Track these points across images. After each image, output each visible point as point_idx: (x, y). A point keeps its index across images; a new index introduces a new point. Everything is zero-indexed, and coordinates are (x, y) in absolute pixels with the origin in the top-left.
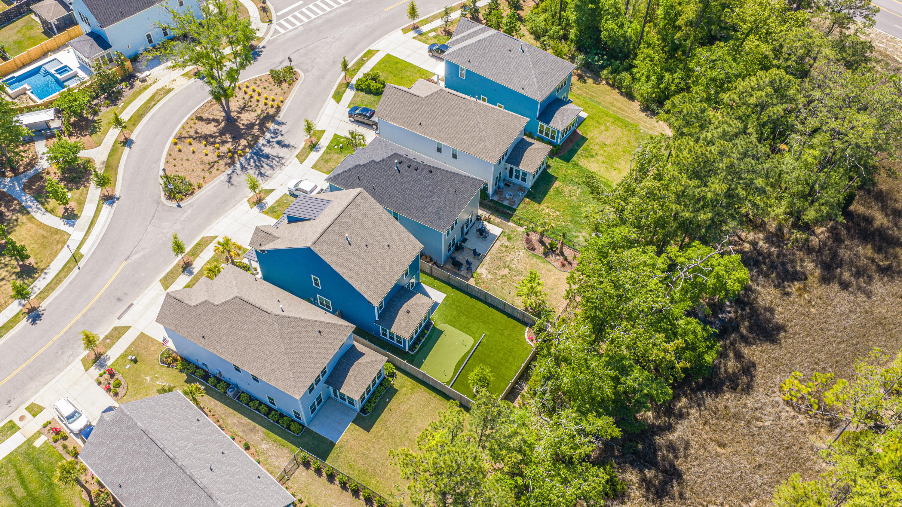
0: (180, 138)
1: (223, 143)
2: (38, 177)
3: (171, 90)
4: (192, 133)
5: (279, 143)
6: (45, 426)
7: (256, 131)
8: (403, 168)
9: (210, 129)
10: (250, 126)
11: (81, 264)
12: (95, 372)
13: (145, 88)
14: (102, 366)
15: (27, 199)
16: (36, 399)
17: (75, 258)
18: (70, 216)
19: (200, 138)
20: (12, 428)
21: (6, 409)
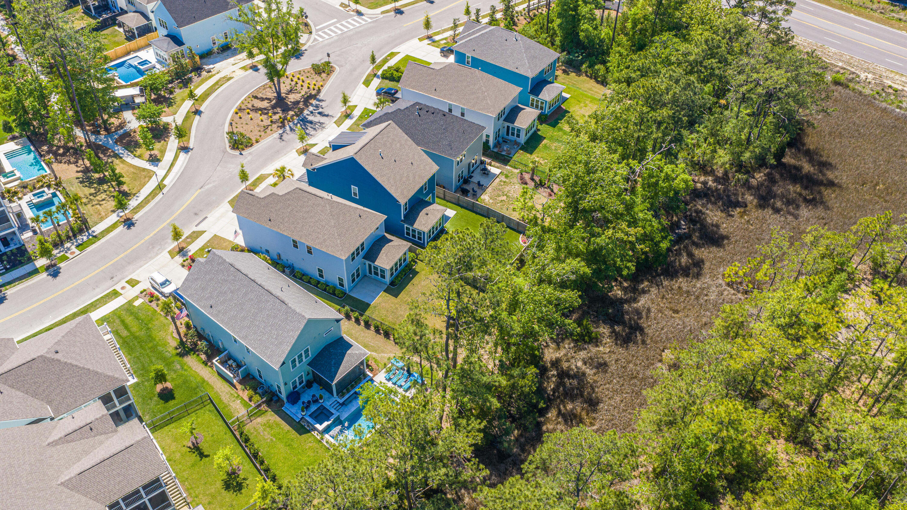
0: (240, 109)
1: (275, 113)
2: (127, 134)
3: (231, 78)
4: (250, 106)
5: (320, 113)
6: (141, 293)
7: (301, 105)
8: (423, 113)
9: (265, 104)
10: (297, 103)
11: (165, 191)
12: (179, 259)
13: (210, 77)
14: (184, 255)
15: (119, 149)
16: (134, 276)
17: (160, 187)
18: (154, 160)
19: (256, 110)
20: (115, 294)
21: (110, 282)
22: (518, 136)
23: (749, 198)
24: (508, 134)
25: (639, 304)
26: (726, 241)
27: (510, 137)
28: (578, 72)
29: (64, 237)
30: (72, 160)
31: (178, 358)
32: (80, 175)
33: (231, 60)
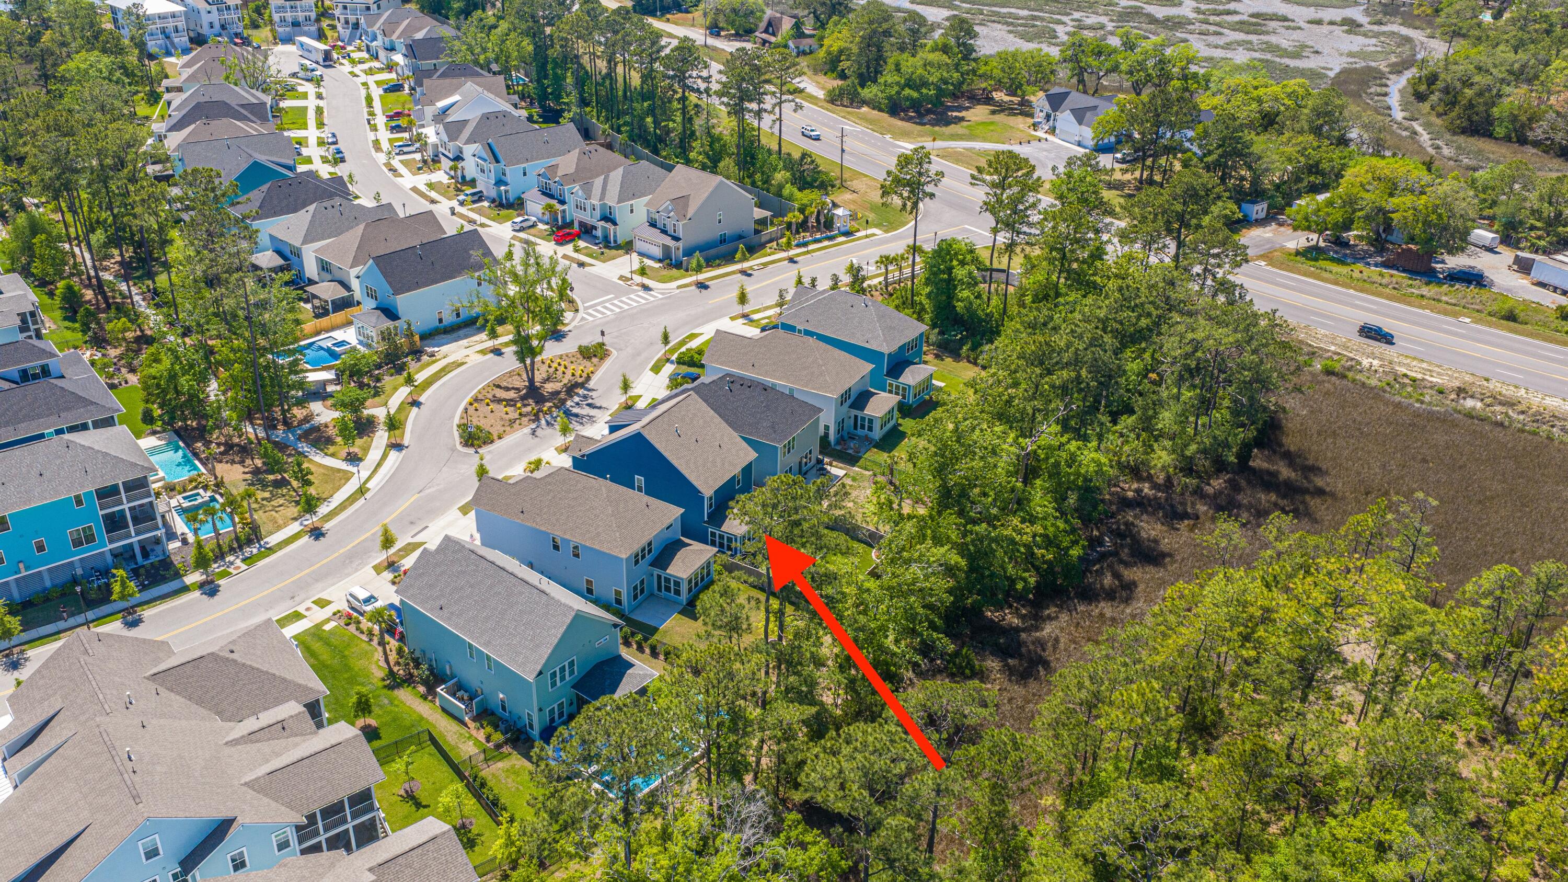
0: (476, 400)
1: (525, 405)
2: (316, 429)
3: (463, 364)
4: (490, 396)
5: (589, 405)
6: (334, 614)
7: (563, 396)
8: (736, 387)
9: (512, 395)
10: (556, 393)
11: (368, 495)
12: (388, 576)
13: (434, 362)
14: (395, 571)
15: (304, 447)
16: (324, 595)
17: (362, 491)
18: (353, 459)
19: (499, 401)
20: (297, 616)
21: (291, 603)
22: (870, 429)
23: (1202, 508)
24: (855, 427)
25: (1044, 633)
26: (1167, 560)
27: (860, 432)
28: (957, 356)
29: (226, 549)
30: (237, 459)
31: (385, 691)
32: (248, 476)
33: (464, 342)
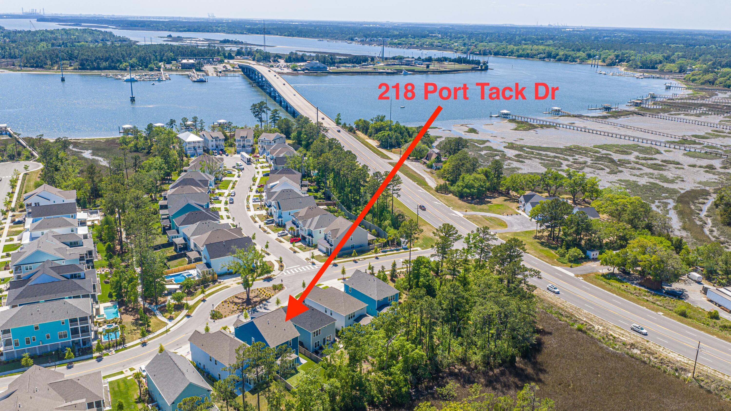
0: (225, 302)
1: (242, 306)
2: (165, 306)
3: (229, 287)
4: (231, 301)
5: (264, 308)
6: (133, 374)
9: (240, 301)
10: (256, 302)
11: (168, 333)
13: (219, 285)
15: (157, 312)
16: (134, 367)
17: (167, 331)
18: (171, 319)
19: (233, 302)
20: (122, 373)
21: (122, 368)
23: (482, 380)
29: (111, 346)
30: (134, 314)
31: (135, 404)
32: (133, 321)
33: (234, 279)
